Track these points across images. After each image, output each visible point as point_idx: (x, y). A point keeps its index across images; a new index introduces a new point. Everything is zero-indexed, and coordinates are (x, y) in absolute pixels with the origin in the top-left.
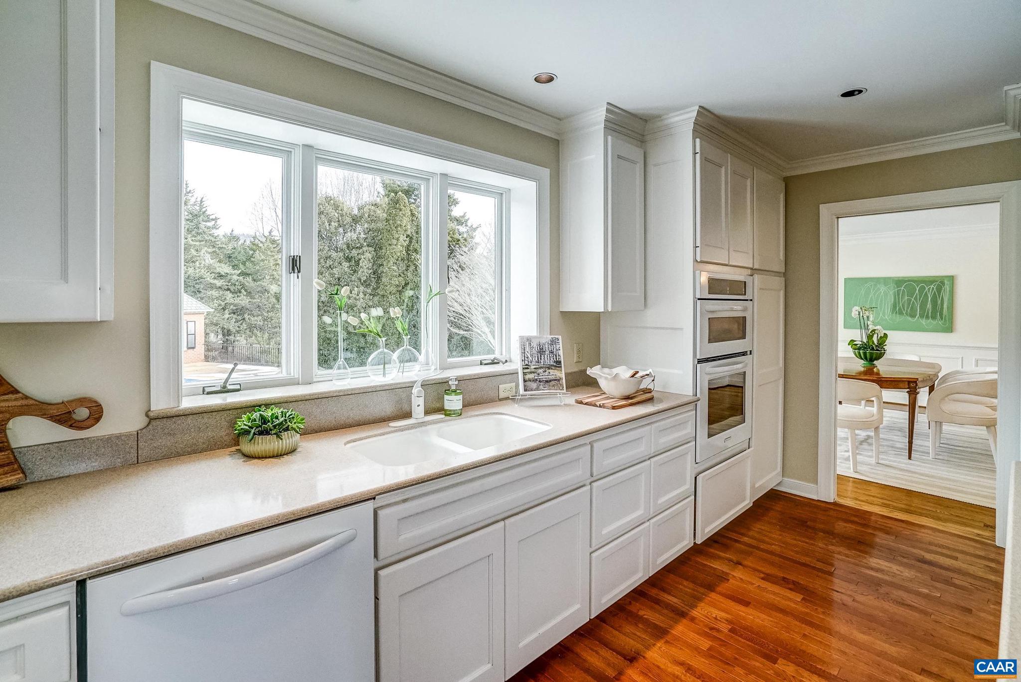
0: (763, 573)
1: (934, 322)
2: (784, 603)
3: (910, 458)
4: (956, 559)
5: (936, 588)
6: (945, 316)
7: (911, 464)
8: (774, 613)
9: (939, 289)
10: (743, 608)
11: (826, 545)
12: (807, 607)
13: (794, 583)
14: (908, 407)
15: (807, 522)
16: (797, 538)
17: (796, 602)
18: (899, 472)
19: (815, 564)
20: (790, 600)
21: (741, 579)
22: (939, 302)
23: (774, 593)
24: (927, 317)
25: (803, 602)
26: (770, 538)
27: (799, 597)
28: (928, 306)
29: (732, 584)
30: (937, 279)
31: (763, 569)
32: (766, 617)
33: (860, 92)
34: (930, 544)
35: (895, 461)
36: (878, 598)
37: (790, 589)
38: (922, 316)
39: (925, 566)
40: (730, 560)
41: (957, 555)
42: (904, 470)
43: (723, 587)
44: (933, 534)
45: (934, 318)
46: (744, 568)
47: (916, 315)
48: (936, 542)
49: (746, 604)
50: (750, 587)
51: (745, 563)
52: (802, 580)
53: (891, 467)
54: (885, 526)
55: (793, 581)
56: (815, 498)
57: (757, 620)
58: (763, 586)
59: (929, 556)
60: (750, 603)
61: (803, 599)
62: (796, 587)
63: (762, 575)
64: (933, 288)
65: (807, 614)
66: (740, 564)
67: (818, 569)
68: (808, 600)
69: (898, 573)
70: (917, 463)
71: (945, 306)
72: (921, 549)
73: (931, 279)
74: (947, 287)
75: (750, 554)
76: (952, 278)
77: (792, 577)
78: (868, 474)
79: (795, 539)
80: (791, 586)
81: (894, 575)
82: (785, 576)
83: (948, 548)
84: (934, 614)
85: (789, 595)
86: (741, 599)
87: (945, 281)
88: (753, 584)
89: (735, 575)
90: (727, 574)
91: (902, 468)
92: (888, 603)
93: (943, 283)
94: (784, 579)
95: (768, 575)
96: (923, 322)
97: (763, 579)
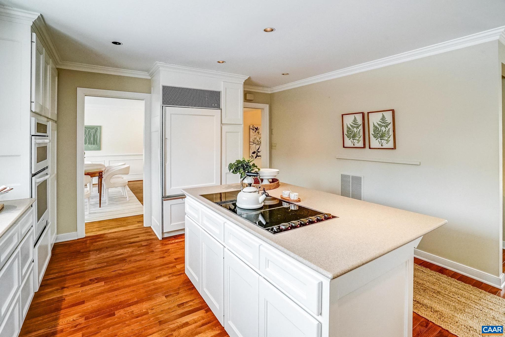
0: (79, 284)
1: (94, 146)
2: (99, 290)
3: (100, 207)
4: (138, 237)
5: (141, 250)
6: (98, 143)
7: (102, 209)
8: (98, 297)
9: (96, 131)
10: (83, 305)
11: (96, 256)
12: (109, 285)
13: (96, 279)
14: (98, 185)
15: (80, 251)
16: (81, 260)
17: (103, 286)
18: (100, 214)
19: (98, 266)
20: (100, 287)
21: (71, 294)
22: (96, 137)
23: (92, 289)
24: (91, 144)
25: (106, 284)
26: (69, 267)
27: (103, 283)
28: (92, 139)
29: (68, 300)
30: (95, 127)
31: (78, 282)
32: (97, 301)
33: (120, 44)
34: (129, 236)
35: (95, 210)
36: (128, 264)
37: (97, 282)
38: (89, 144)
39: (133, 244)
40: (57, 290)
41: (138, 235)
42: (102, 212)
43: (65, 304)
44: (127, 232)
45: (94, 144)
46: (68, 288)
47: (87, 143)
48: (130, 234)
49: (83, 302)
50: (78, 295)
51: (66, 285)
52: (98, 276)
53: (95, 213)
54: (111, 237)
55: (95, 278)
56: (76, 238)
57: (94, 305)
58: (84, 290)
59: (132, 240)
60: (84, 301)
61: (105, 283)
62: (98, 280)
63: (80, 285)
64: (94, 131)
65: (110, 287)
66: (64, 288)
67: (100, 267)
68: (107, 282)
69: (127, 251)
70: (103, 208)
71: (98, 139)
72: (128, 239)
73: (93, 127)
74: (99, 130)
75: (65, 280)
76: (100, 127)
77: (93, 278)
78: (90, 219)
79: (81, 261)
80: (96, 281)
81: (127, 253)
82: (90, 279)
83: (135, 235)
84: (147, 259)
85: (98, 285)
86: (79, 302)
87: (98, 128)
88: (79, 292)
89: (66, 294)
90: (61, 297)
91: (100, 212)
92: (133, 264)
93: (97, 129)
94: (90, 280)
95: (82, 283)
96: (90, 146)
97: (81, 287)
